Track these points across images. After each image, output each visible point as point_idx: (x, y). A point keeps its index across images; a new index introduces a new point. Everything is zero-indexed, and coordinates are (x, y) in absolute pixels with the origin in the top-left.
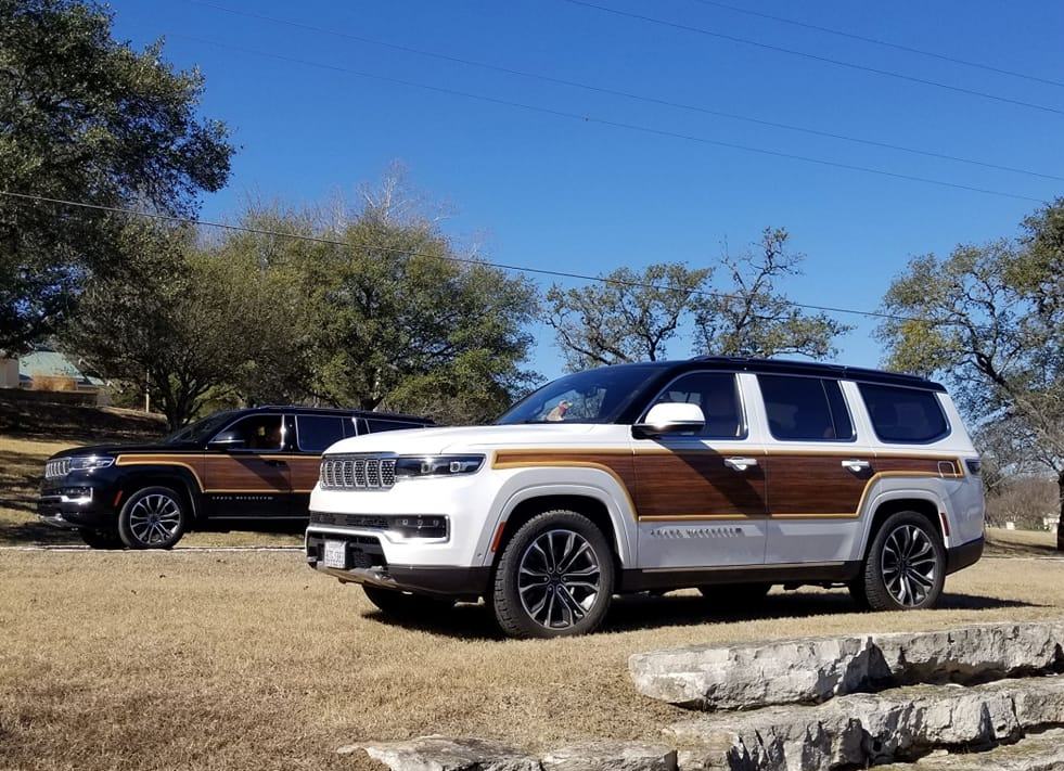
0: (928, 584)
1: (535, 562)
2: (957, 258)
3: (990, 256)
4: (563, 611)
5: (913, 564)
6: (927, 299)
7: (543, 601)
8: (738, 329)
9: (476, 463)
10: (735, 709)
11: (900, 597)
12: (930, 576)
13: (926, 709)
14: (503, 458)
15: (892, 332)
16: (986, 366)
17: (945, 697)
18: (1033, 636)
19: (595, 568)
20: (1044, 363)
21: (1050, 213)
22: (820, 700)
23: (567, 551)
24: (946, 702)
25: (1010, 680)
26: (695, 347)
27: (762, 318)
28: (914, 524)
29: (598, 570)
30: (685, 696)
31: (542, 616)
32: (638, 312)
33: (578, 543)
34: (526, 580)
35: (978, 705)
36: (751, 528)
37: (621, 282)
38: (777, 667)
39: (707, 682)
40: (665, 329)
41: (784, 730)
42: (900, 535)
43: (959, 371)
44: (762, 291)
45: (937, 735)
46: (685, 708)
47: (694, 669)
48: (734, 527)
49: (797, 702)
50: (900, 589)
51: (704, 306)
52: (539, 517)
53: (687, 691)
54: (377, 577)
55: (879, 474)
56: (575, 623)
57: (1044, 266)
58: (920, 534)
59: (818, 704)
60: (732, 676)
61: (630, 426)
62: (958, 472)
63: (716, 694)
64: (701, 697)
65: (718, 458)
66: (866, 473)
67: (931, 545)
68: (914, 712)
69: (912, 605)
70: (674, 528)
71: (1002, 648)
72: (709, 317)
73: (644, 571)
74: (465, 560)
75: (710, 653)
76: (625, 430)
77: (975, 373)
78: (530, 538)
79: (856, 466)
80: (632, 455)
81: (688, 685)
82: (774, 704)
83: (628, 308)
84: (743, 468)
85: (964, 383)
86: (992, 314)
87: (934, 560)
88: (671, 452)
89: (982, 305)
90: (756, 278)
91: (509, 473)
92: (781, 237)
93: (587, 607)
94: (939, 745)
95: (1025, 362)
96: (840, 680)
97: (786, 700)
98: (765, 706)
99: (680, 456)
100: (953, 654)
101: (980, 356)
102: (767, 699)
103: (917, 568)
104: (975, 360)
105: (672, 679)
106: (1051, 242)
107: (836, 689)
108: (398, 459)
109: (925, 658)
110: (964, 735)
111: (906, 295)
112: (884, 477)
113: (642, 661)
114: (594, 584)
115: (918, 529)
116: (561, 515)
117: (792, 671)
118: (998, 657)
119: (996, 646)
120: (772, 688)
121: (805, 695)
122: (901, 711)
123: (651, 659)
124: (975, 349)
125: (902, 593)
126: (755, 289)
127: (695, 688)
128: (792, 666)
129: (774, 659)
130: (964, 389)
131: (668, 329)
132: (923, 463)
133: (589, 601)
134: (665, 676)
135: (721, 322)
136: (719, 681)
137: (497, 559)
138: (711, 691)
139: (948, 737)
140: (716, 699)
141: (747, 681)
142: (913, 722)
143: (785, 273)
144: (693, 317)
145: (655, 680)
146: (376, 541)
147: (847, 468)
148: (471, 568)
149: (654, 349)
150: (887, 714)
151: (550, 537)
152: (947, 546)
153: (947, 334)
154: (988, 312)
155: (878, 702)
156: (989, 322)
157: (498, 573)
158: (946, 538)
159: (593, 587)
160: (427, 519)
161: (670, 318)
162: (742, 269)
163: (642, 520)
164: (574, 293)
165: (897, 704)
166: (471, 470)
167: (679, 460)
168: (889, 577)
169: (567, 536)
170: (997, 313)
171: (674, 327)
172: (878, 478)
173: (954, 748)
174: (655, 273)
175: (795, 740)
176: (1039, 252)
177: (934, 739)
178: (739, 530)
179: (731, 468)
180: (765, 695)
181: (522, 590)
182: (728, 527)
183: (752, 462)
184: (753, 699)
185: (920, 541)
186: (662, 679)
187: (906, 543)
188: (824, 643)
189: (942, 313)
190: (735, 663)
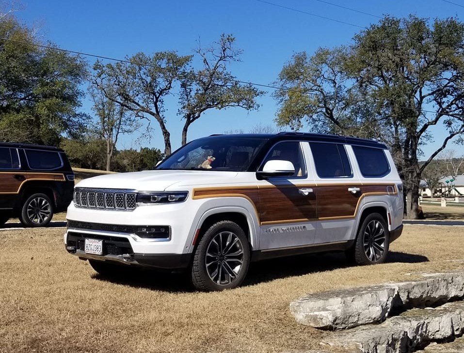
0: (382, 250)
1: (213, 249)
2: (318, 55)
3: (336, 55)
4: (225, 275)
5: (376, 240)
6: (301, 77)
7: (217, 270)
8: (205, 91)
9: (183, 196)
10: (344, 329)
11: (370, 257)
12: (382, 245)
13: (429, 323)
14: (198, 193)
15: (283, 94)
16: (329, 114)
17: (436, 316)
18: (458, 281)
19: (241, 251)
20: (357, 113)
21: (368, 33)
22: (381, 321)
23: (228, 243)
24: (437, 319)
25: (449, 303)
26: (181, 100)
27: (218, 85)
28: (377, 219)
29: (242, 252)
30: (323, 324)
31: (216, 279)
32: (149, 79)
33: (233, 238)
34: (209, 259)
35: (449, 319)
36: (310, 226)
37: (139, 61)
38: (363, 306)
39: (333, 316)
40: (164, 90)
41: (378, 340)
42: (371, 226)
43: (315, 116)
44: (220, 70)
45: (433, 335)
46: (321, 329)
47: (324, 309)
48: (302, 226)
49: (372, 323)
50: (370, 253)
51: (185, 77)
52: (215, 225)
53: (324, 321)
54: (125, 260)
55: (364, 194)
56: (231, 281)
57: (363, 62)
58: (379, 225)
59: (380, 323)
60: (344, 312)
61: (255, 173)
62: (395, 191)
63: (337, 322)
64: (331, 324)
65: (296, 188)
66: (358, 194)
67: (383, 230)
68: (425, 325)
69: (376, 261)
70: (276, 228)
71: (447, 288)
72: (188, 83)
73: (262, 251)
74: (180, 251)
75: (331, 301)
76: (253, 175)
77: (322, 118)
78: (211, 237)
79: (354, 190)
80: (258, 189)
81: (324, 318)
82: (361, 325)
83: (144, 76)
84: (307, 194)
85: (317, 123)
86: (334, 86)
87: (385, 238)
88: (275, 186)
89: (330, 82)
90: (216, 62)
91: (202, 201)
92: (230, 40)
93: (237, 272)
94: (434, 340)
95: (347, 112)
96: (389, 310)
97: (367, 322)
98: (357, 326)
99: (279, 189)
100: (429, 293)
101: (327, 109)
102: (359, 322)
103: (377, 242)
104: (324, 110)
105: (316, 315)
106: (367, 48)
107: (387, 315)
108: (138, 193)
109: (418, 296)
110: (445, 335)
111: (291, 74)
112: (366, 196)
113: (298, 306)
114: (240, 260)
115: (379, 222)
116: (226, 224)
117: (370, 307)
118: (445, 292)
119: (445, 287)
120: (361, 317)
121: (376, 319)
122: (420, 326)
123: (302, 305)
124: (325, 105)
125: (371, 255)
126: (215, 69)
127: (327, 319)
128: (370, 305)
129: (361, 302)
130: (316, 126)
131: (166, 89)
132: (381, 187)
133: (237, 269)
134: (312, 314)
135: (195, 87)
136: (339, 315)
137: (195, 249)
138: (335, 320)
139: (438, 336)
140: (337, 324)
141: (350, 314)
142: (424, 330)
143: (231, 60)
144: (179, 83)
145: (307, 316)
146: (126, 240)
147: (351, 192)
148: (183, 255)
149: (157, 101)
150: (415, 327)
151: (221, 236)
152: (390, 230)
153: (312, 97)
154: (332, 85)
155: (410, 321)
156: (333, 90)
157: (195, 256)
158: (389, 226)
159: (239, 261)
160: (158, 228)
161: (167, 83)
162: (209, 56)
163: (263, 224)
164: (110, 66)
165: (419, 322)
166: (182, 200)
167: (279, 191)
168: (366, 247)
169: (228, 234)
170: (337, 86)
171: (169, 89)
172: (363, 197)
173: (439, 341)
174: (159, 57)
175: (382, 344)
176: (362, 54)
177: (432, 337)
178: (304, 227)
179: (302, 194)
180: (358, 321)
181: (207, 265)
182: (299, 226)
183: (311, 190)
184: (353, 323)
185: (379, 227)
186: (311, 315)
187: (373, 229)
188: (381, 292)
189: (309, 85)
190: (344, 305)
